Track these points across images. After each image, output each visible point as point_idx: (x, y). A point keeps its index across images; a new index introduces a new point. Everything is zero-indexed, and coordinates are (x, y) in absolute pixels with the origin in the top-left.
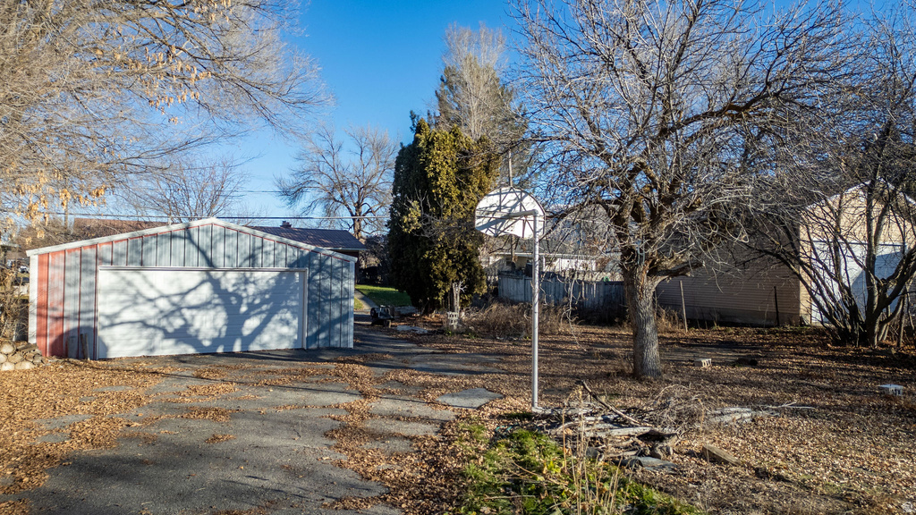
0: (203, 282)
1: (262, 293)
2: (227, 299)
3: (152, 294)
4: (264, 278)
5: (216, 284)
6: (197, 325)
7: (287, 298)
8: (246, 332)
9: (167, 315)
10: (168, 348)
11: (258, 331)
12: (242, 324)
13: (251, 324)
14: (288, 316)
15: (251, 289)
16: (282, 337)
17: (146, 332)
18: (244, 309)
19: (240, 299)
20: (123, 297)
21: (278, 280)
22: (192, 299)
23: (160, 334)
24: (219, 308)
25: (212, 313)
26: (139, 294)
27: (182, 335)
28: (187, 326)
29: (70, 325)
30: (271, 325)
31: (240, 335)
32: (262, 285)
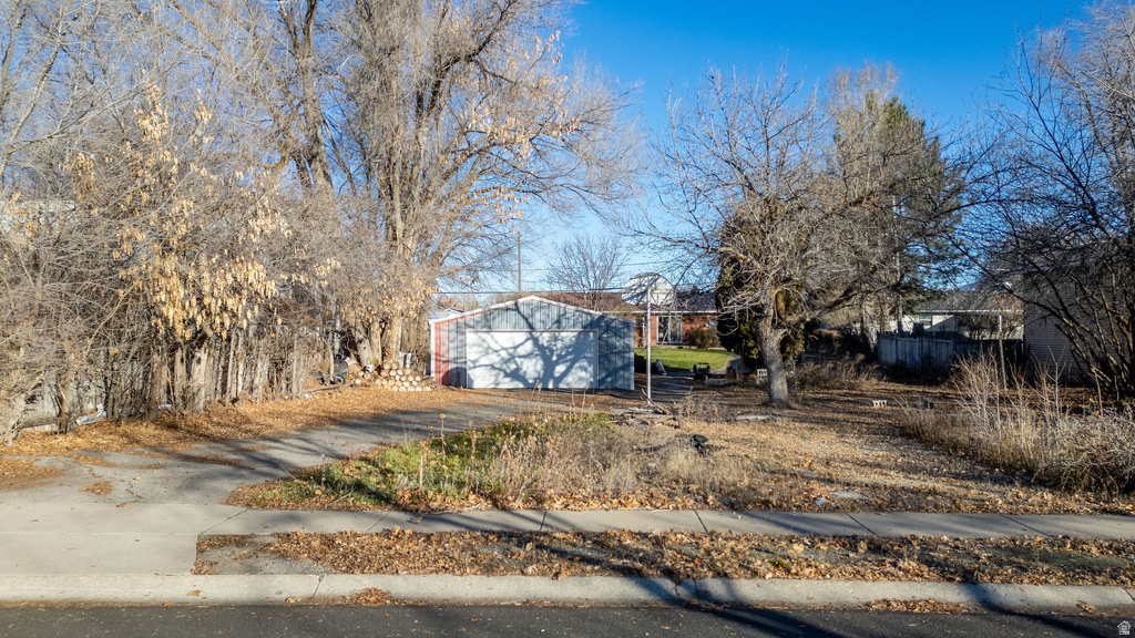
0: (527, 340)
1: (567, 347)
2: (543, 352)
3: (496, 347)
4: (568, 336)
5: (536, 341)
6: (524, 368)
7: (584, 351)
8: (557, 375)
9: (506, 362)
10: (507, 383)
11: (565, 374)
12: (554, 369)
13: (560, 369)
14: (586, 364)
15: (559, 344)
16: (581, 379)
17: (494, 372)
18: (554, 358)
19: (552, 351)
20: (481, 349)
21: (578, 338)
22: (521, 351)
23: (502, 374)
24: (538, 358)
25: (534, 361)
26: (489, 347)
27: (516, 375)
28: (518, 369)
29: (452, 366)
30: (573, 371)
31: (552, 376)
32: (567, 341)
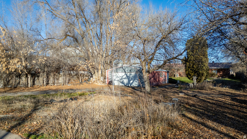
0: (125, 75)
1: (133, 77)
2: (128, 77)
3: (119, 76)
4: (133, 74)
6: (124, 81)
7: (136, 78)
9: (121, 79)
10: (121, 84)
11: (132, 83)
13: (131, 82)
14: (137, 81)
15: (131, 76)
16: (136, 84)
18: (130, 79)
20: (116, 77)
21: (135, 74)
22: (124, 77)
23: (120, 82)
24: (127, 79)
26: (117, 76)
27: (123, 83)
28: (123, 81)
29: (110, 80)
30: (134, 82)
31: (130, 83)
32: (133, 75)
